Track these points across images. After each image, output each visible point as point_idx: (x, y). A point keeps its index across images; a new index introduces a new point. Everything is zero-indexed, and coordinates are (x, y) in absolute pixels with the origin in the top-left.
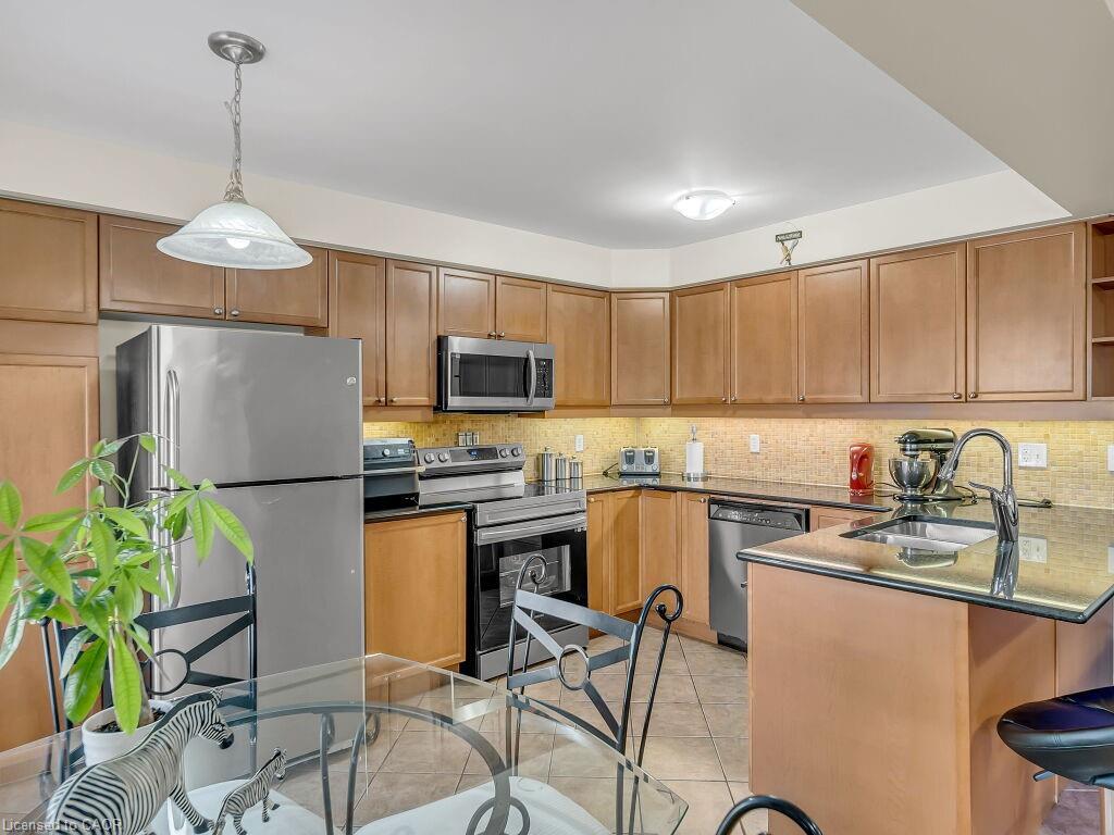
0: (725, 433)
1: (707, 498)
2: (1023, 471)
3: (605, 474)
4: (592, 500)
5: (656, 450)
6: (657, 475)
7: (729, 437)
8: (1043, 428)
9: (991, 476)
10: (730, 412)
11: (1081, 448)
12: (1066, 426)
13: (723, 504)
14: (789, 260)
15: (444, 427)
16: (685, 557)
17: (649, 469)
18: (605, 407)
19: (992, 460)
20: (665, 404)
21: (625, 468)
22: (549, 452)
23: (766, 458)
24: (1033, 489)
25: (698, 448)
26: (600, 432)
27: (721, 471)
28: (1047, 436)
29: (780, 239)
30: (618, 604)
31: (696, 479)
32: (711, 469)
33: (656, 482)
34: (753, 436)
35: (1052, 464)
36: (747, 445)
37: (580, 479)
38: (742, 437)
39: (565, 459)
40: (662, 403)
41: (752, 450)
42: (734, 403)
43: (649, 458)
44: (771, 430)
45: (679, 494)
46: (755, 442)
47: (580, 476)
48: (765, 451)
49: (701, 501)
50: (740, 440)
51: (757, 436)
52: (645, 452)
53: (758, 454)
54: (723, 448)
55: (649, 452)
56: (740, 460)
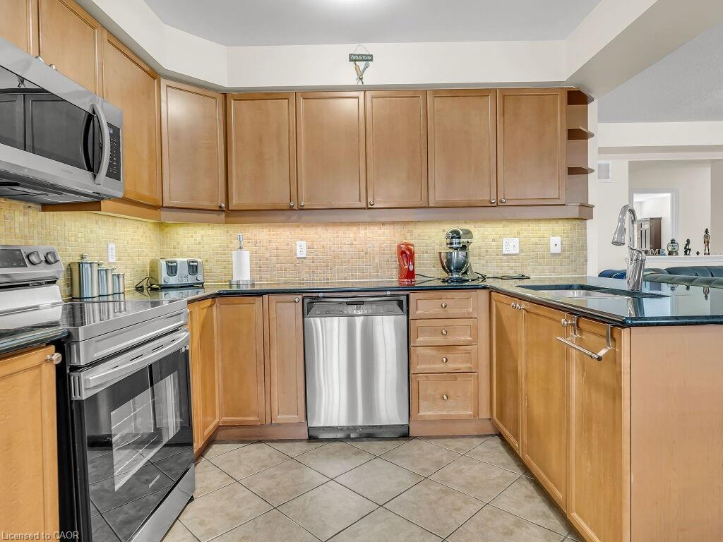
0: (270, 241)
1: (300, 297)
2: (505, 257)
3: (138, 289)
7: (274, 244)
8: (516, 227)
9: (487, 262)
10: (295, 218)
11: (536, 239)
12: (529, 226)
14: (361, 79)
18: (155, 208)
19: (487, 251)
20: (220, 210)
23: (313, 262)
24: (512, 269)
28: (518, 233)
29: (354, 59)
34: (298, 243)
35: (521, 251)
36: (293, 251)
37: (122, 295)
38: (288, 244)
39: (106, 270)
40: (218, 209)
41: (298, 255)
42: (302, 209)
43: (193, 268)
44: (317, 236)
45: (266, 297)
46: (301, 249)
47: (122, 291)
48: (312, 255)
49: (295, 302)
50: (285, 247)
51: (304, 243)
52: (189, 262)
53: (305, 258)
54: (267, 256)
55: (193, 262)
56: (287, 265)
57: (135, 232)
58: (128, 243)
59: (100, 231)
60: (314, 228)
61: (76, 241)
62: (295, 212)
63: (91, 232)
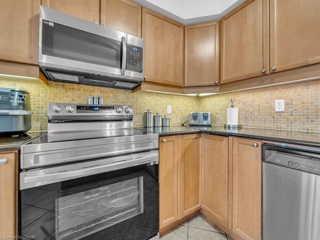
0: (254, 101)
1: (260, 143)
3: (183, 125)
4: (165, 140)
5: (209, 113)
6: (210, 126)
7: (256, 103)
13: (272, 148)
15: (79, 93)
16: (236, 186)
17: (205, 123)
18: (180, 87)
20: (216, 85)
21: (192, 122)
22: (150, 112)
23: (291, 115)
25: (235, 110)
26: (180, 105)
27: (250, 124)
30: (185, 210)
31: (234, 127)
32: (243, 123)
33: (209, 129)
34: (277, 101)
36: (272, 107)
37: (168, 127)
38: (268, 103)
39: (159, 116)
40: (214, 84)
41: (277, 110)
42: (274, 72)
43: (205, 117)
44: (296, 95)
45: (230, 138)
46: (280, 105)
47: (168, 125)
48: (290, 110)
49: (254, 146)
50: (265, 105)
51: (283, 101)
52: (203, 114)
53: (283, 112)
54: (252, 110)
55: (205, 114)
56: (267, 117)
57: (184, 101)
58: (179, 106)
59: (163, 101)
60: (293, 89)
61: (150, 104)
62: (267, 76)
63: (158, 101)
